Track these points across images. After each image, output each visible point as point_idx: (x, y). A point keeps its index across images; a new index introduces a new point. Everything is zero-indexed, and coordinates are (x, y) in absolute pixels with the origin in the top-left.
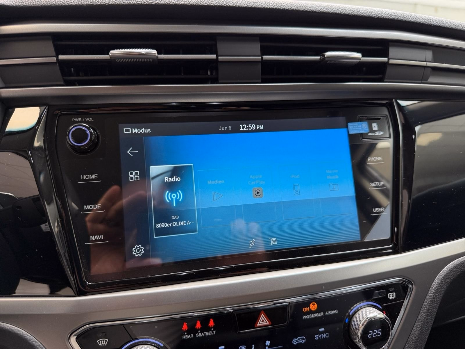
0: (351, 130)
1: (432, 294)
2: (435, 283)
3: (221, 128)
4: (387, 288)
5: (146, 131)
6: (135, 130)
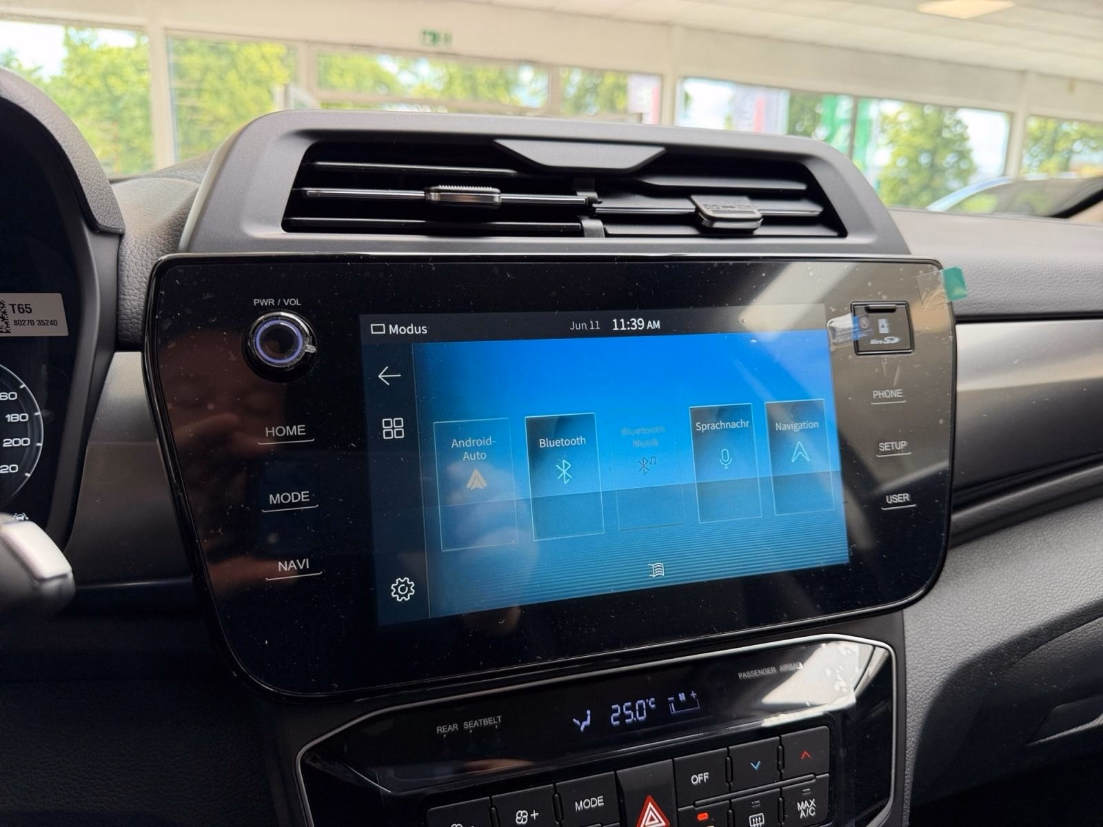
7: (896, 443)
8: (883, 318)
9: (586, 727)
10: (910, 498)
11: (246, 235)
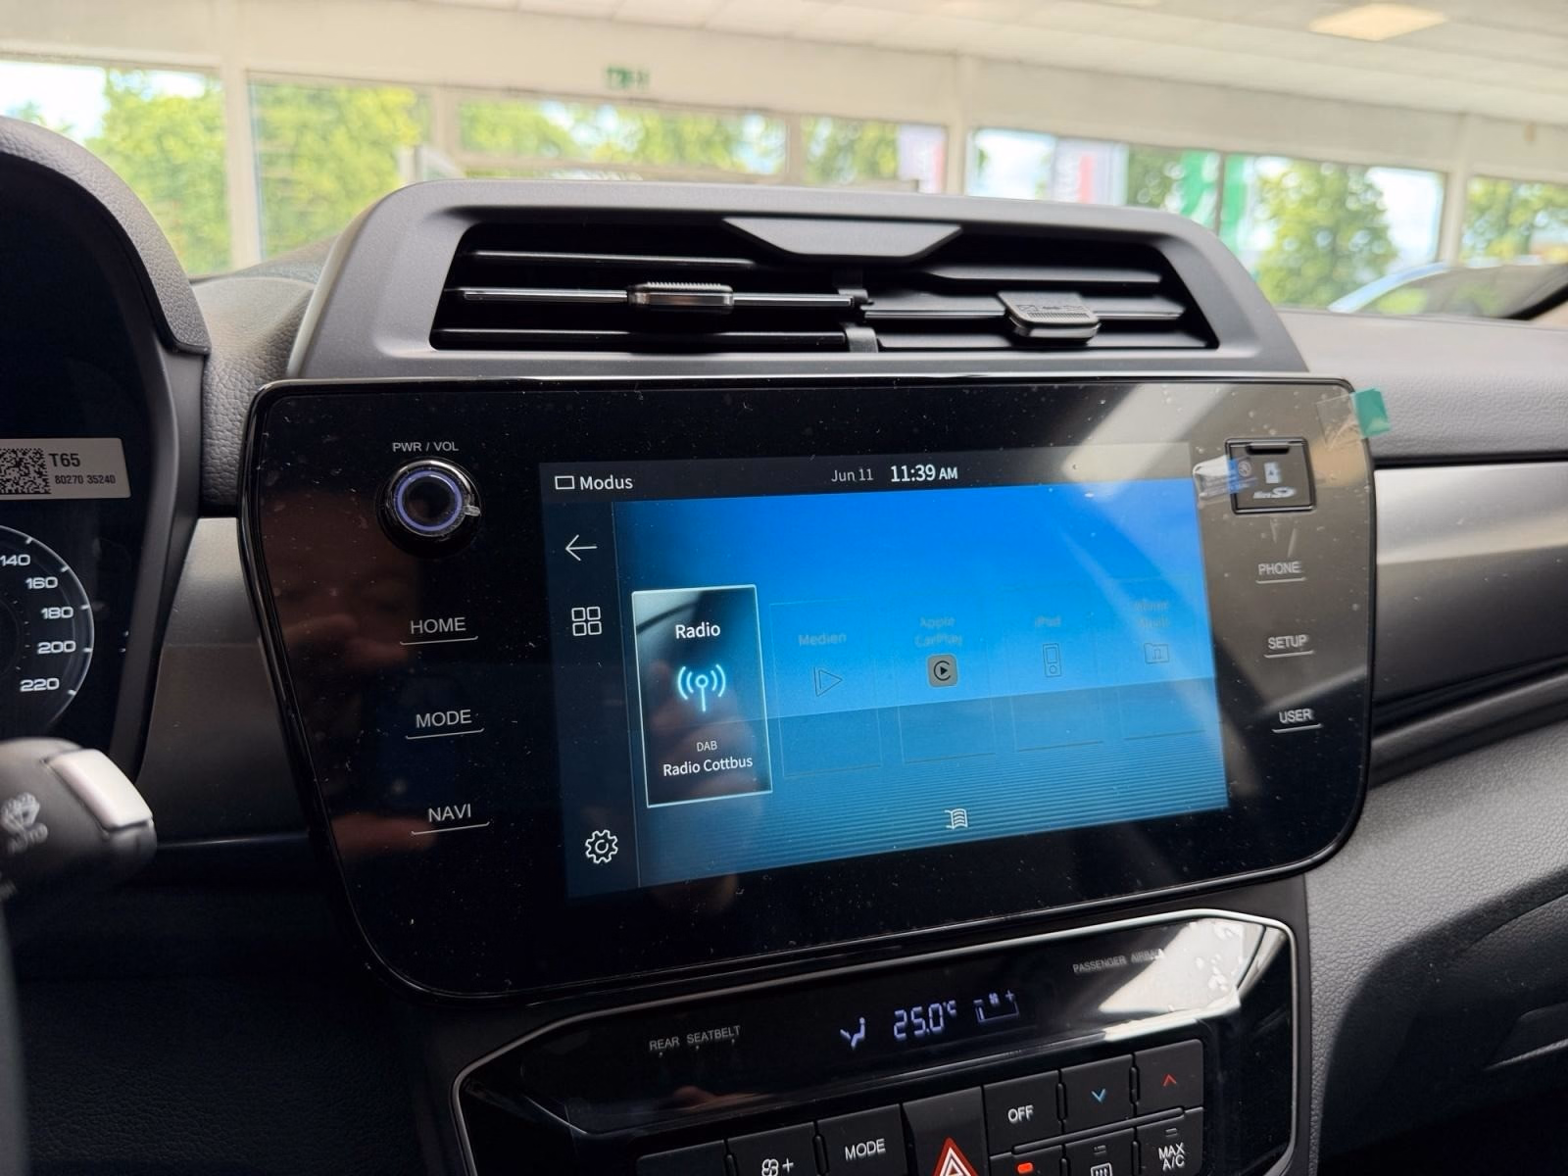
7: (1291, 638)
8: (1270, 461)
9: (859, 1042)
10: (1314, 715)
11: (382, 354)
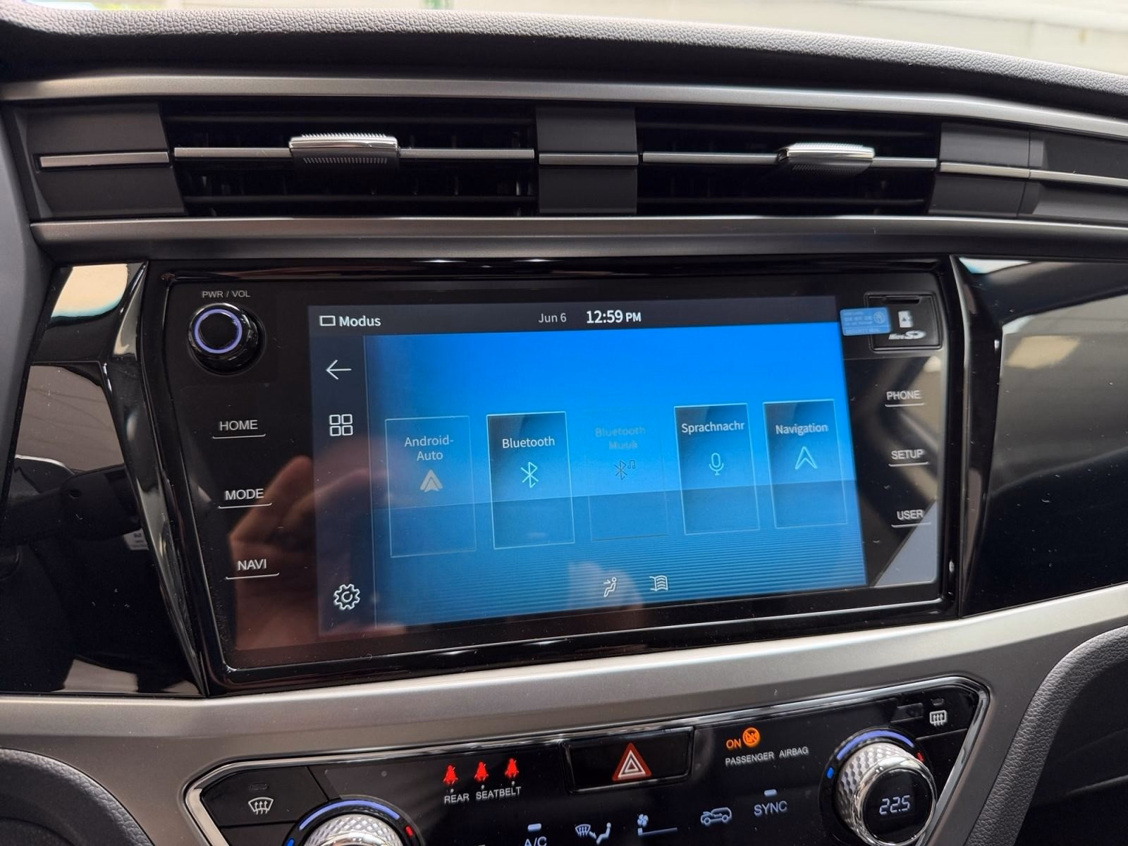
0: (848, 327)
1: (1035, 716)
2: (1044, 691)
3: (544, 319)
4: (927, 699)
5: (370, 323)
6: (344, 319)
